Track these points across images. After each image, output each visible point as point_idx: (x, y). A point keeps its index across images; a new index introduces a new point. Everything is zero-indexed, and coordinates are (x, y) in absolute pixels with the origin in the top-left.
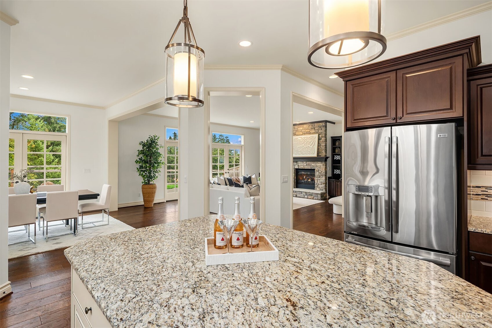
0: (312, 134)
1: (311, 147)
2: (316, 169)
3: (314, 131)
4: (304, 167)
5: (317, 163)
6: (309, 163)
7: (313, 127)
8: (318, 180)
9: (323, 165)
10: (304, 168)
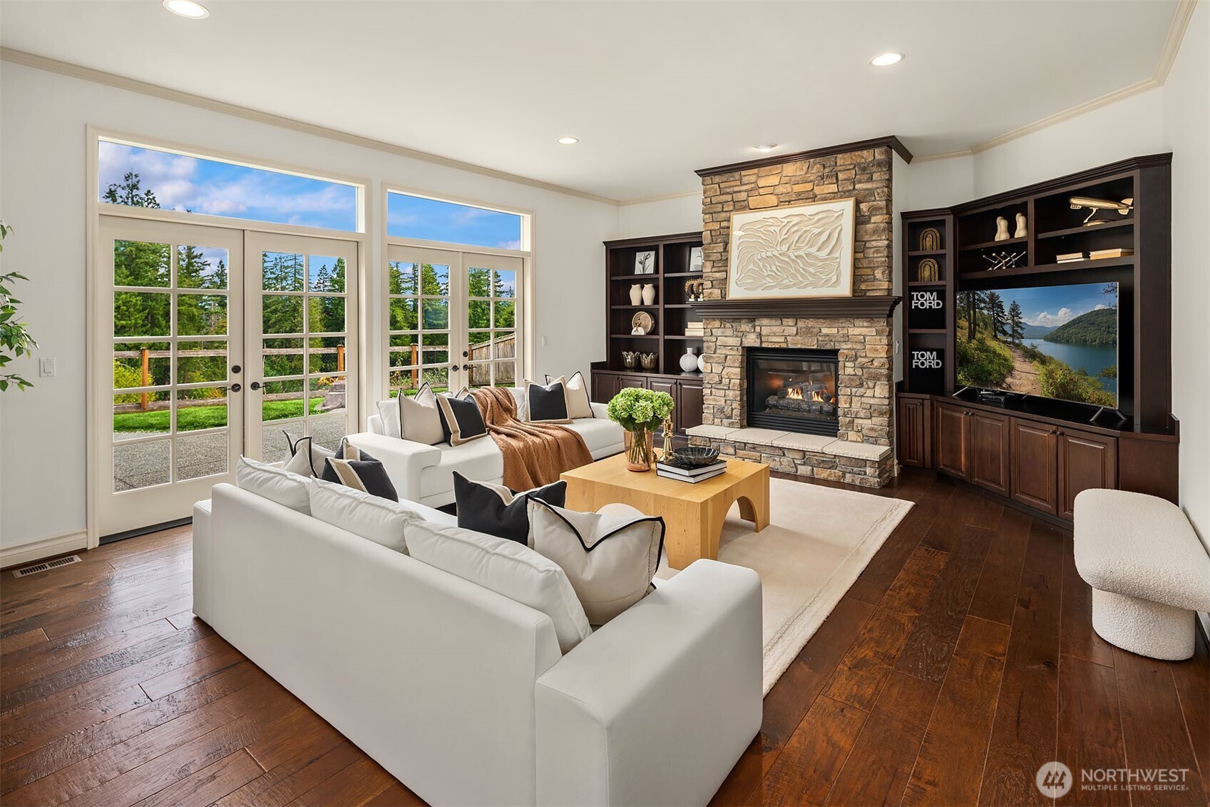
0: (824, 199)
1: (823, 254)
2: (844, 348)
3: (834, 188)
4: (786, 342)
5: (847, 324)
6: (810, 323)
7: (827, 170)
8: (854, 399)
9: (878, 333)
10: (784, 346)
